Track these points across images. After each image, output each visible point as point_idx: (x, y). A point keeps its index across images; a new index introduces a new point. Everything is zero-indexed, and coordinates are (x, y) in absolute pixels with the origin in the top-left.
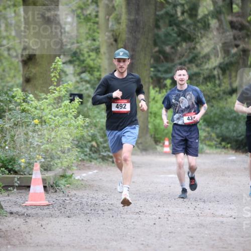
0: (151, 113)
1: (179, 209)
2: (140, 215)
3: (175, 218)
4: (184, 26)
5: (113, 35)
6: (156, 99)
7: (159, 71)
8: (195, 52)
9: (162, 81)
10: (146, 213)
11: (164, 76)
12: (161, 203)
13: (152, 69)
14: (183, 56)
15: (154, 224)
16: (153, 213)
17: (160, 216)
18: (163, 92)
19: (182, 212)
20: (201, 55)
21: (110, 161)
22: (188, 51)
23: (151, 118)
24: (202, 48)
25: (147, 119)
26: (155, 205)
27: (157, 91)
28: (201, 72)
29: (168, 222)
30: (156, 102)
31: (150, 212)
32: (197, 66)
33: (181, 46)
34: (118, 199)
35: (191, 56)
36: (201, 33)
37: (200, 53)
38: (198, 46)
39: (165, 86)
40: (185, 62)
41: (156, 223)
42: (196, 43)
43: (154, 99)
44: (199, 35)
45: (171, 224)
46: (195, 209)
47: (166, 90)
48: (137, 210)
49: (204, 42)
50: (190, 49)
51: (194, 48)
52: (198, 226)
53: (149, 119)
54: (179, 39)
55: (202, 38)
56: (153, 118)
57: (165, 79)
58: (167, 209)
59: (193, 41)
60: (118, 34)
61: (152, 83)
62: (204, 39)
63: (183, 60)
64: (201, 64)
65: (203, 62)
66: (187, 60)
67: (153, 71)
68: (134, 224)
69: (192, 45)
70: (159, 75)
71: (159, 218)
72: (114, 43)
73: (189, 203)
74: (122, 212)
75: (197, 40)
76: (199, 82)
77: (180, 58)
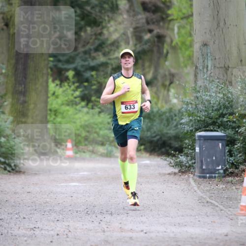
0: (50, 110)
1: (82, 223)
2: (35, 232)
3: (76, 235)
4: (88, 8)
5: (3, 18)
6: (56, 94)
7: (59, 61)
8: (102, 38)
9: (63, 72)
10: (42, 229)
11: (66, 66)
12: (61, 216)
13: (51, 59)
14: (88, 43)
15: (51, 242)
16: (51, 229)
17: (58, 233)
18: (64, 86)
19: (85, 227)
20: (109, 42)
21: (2, 168)
22: (94, 37)
23: (51, 116)
24: (110, 34)
25: (46, 118)
26: (54, 219)
27: (57, 85)
28: (109, 61)
29: (68, 239)
30: (57, 97)
31: (47, 228)
32: (104, 54)
33: (86, 31)
34: (9, 214)
35: (97, 43)
36: (108, 16)
37: (107, 39)
38: (105, 32)
39: (67, 78)
40: (90, 50)
41: (53, 241)
42: (103, 28)
43: (54, 94)
44: (106, 18)
45: (71, 241)
46: (100, 223)
47: (68, 83)
48: (32, 226)
49: (111, 26)
50: (95, 34)
51: (101, 34)
52: (103, 243)
53: (48, 117)
54: (83, 23)
55: (109, 21)
56: (53, 117)
57: (67, 70)
58: (67, 224)
59: (99, 26)
60: (9, 17)
61: (52, 75)
62: (112, 23)
63: (87, 48)
64: (109, 53)
65: (111, 50)
66: (92, 47)
67: (53, 61)
68: (28, 242)
69: (98, 30)
70: (60, 65)
71: (58, 235)
72: (5, 27)
73: (94, 216)
74: (13, 229)
75: (104, 24)
76: (107, 73)
77: (84, 46)
